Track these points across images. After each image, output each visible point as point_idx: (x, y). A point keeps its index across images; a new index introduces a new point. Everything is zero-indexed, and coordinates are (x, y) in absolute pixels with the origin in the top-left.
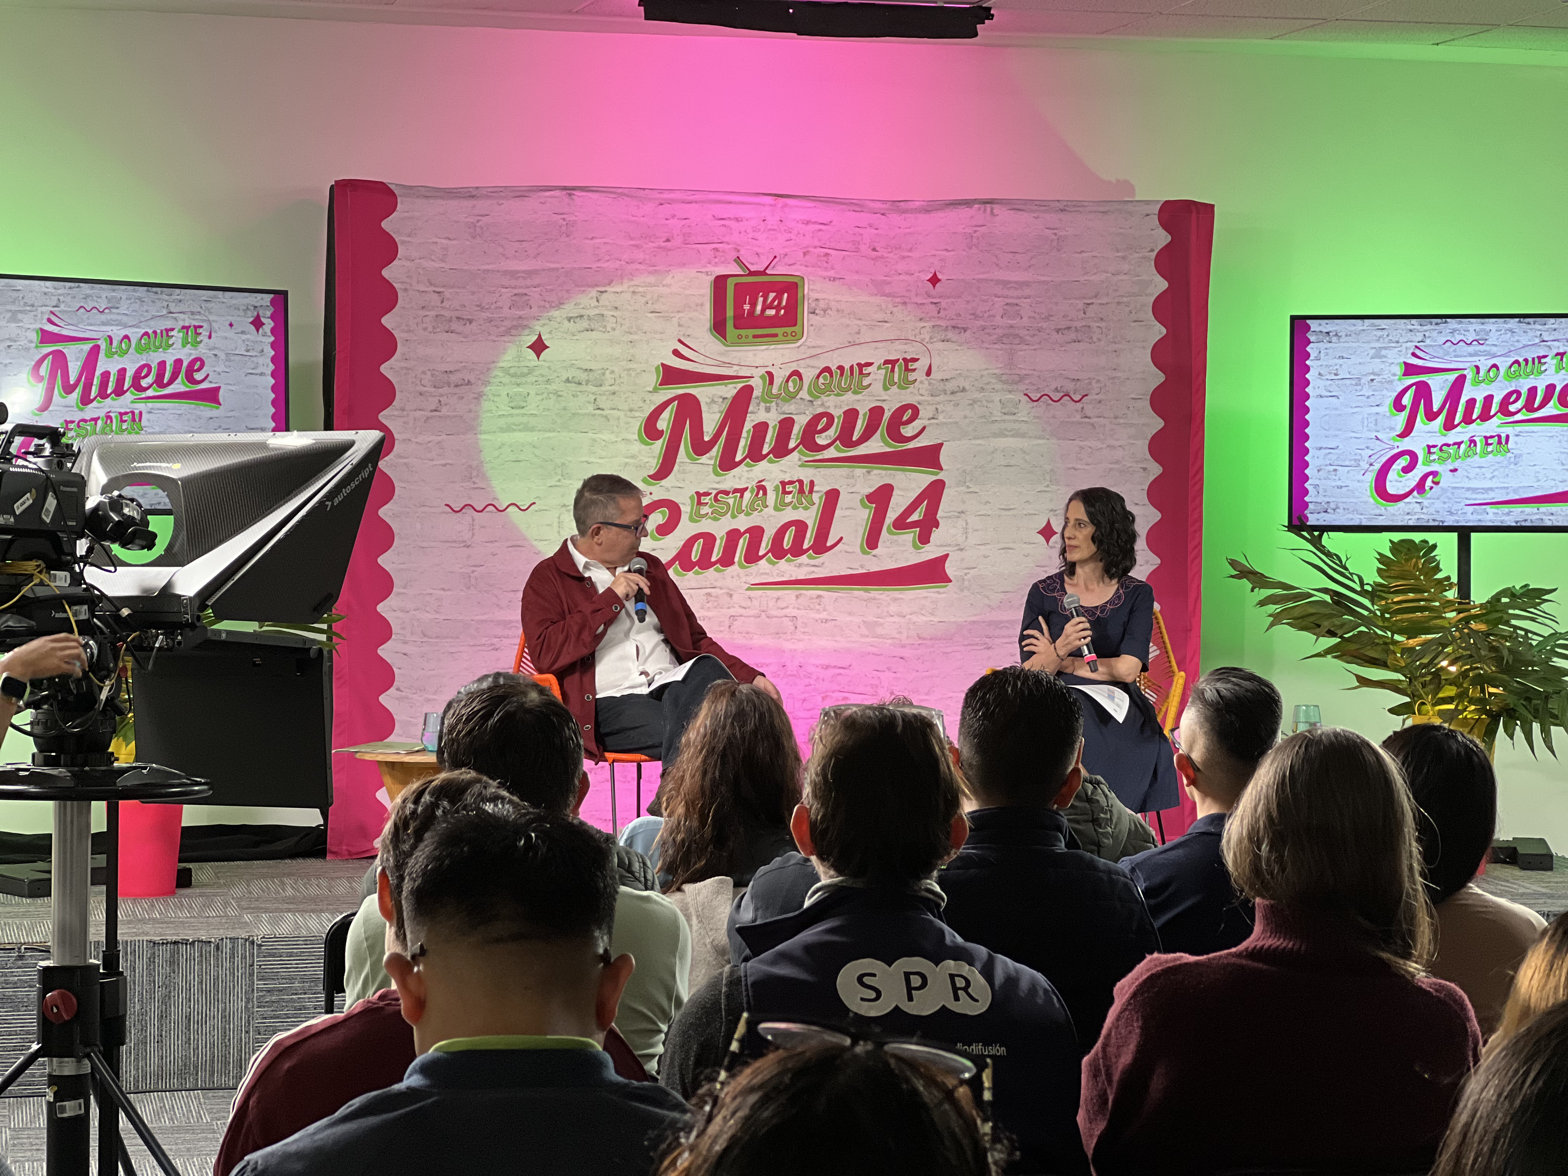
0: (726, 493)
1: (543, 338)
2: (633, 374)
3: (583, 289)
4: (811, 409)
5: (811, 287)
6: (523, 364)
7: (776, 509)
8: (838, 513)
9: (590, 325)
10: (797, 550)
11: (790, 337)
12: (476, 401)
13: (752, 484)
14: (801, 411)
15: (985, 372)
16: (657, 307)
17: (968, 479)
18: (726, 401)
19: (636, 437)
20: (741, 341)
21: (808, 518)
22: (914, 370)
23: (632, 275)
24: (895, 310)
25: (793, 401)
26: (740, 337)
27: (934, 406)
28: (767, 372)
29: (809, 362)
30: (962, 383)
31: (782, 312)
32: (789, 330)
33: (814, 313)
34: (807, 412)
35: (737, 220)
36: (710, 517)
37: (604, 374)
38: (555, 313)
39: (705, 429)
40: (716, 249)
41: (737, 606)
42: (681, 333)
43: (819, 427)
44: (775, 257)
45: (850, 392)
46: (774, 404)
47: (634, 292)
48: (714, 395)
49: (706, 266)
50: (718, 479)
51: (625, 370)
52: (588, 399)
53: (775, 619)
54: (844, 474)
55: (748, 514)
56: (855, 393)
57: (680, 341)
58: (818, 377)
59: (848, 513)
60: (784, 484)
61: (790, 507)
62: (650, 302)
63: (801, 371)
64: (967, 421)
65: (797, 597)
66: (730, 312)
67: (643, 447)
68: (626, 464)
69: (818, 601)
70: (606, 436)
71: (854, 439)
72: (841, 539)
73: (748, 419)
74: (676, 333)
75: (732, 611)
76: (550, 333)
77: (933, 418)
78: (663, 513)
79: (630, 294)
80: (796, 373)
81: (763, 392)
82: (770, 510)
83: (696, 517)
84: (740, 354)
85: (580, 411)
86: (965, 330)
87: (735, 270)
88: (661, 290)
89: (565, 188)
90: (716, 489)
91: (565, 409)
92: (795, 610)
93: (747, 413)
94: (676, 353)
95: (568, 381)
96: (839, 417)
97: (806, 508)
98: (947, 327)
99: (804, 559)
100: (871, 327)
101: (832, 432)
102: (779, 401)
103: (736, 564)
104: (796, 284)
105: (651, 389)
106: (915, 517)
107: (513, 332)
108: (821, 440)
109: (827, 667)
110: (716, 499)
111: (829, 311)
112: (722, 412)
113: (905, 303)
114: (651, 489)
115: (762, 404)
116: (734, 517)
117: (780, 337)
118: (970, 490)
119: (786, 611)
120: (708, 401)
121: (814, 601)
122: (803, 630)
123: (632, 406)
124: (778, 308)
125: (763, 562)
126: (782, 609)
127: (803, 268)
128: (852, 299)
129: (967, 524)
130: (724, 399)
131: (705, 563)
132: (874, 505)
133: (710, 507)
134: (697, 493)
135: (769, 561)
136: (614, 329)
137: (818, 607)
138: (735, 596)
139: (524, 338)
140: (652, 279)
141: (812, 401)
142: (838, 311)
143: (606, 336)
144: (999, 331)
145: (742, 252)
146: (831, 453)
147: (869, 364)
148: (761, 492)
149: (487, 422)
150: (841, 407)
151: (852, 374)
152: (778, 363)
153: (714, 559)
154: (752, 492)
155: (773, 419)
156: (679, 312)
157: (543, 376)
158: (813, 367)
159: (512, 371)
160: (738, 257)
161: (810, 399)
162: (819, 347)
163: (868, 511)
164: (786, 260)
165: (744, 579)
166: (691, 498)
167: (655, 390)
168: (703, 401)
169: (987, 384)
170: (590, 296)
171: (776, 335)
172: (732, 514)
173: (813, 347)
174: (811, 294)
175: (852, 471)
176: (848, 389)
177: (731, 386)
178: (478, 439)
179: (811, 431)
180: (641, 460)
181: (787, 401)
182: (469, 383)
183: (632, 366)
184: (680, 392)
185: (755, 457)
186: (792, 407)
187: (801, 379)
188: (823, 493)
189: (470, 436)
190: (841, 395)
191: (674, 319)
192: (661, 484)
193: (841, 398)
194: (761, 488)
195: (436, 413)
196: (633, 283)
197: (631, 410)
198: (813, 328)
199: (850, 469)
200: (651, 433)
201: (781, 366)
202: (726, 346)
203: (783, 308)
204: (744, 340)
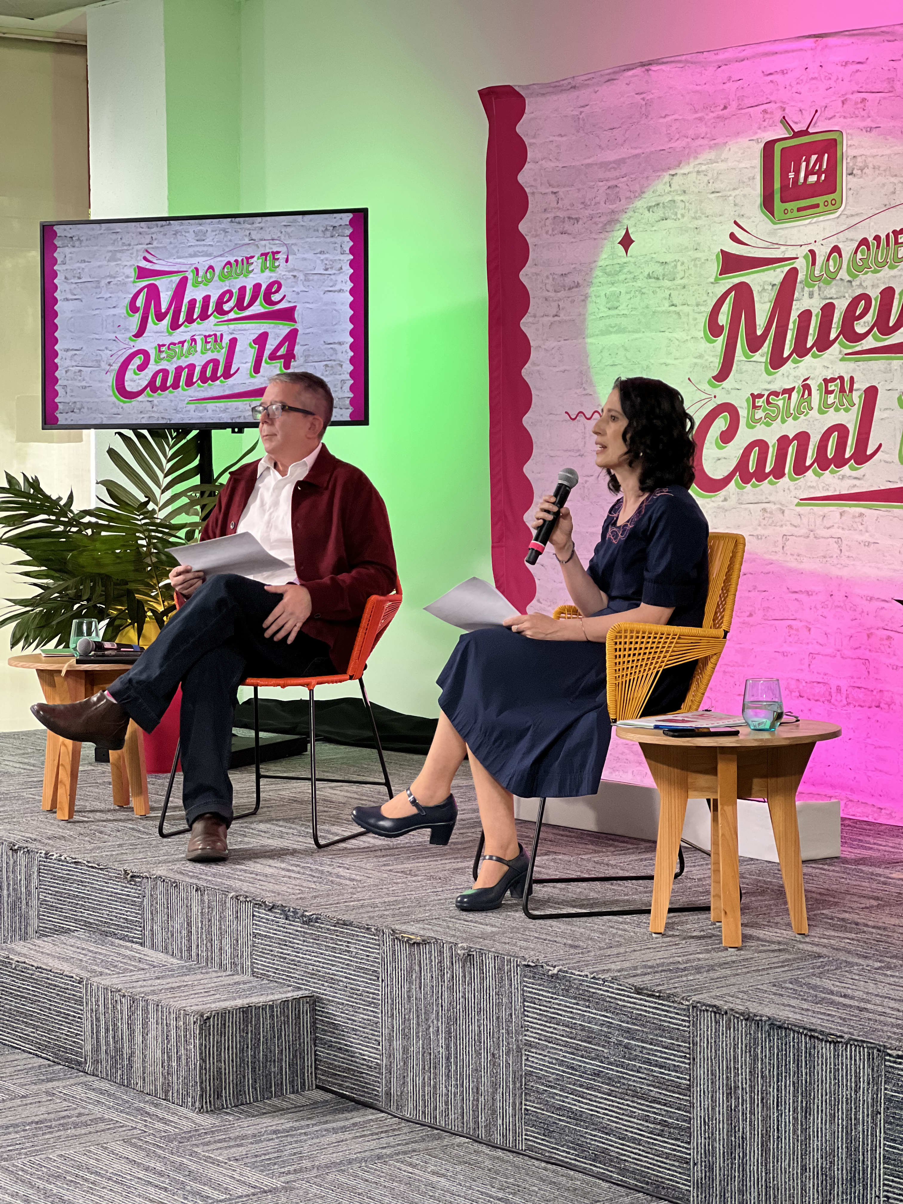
0: (776, 394)
1: (630, 232)
2: (698, 263)
3: (658, 174)
4: (850, 291)
5: (850, 143)
6: (615, 261)
7: (821, 412)
8: (877, 414)
9: (664, 213)
10: (840, 461)
11: (830, 207)
12: (583, 303)
13: (798, 384)
14: (841, 294)
16: (718, 186)
18: (775, 287)
19: (702, 334)
20: (788, 216)
21: (849, 422)
23: (695, 153)
25: (834, 282)
26: (786, 211)
28: (810, 251)
29: (849, 234)
31: (823, 175)
32: (829, 197)
33: (851, 174)
34: (847, 295)
35: (783, 72)
36: (763, 423)
37: (676, 266)
38: (640, 204)
39: (758, 323)
40: (765, 111)
41: (788, 523)
42: (737, 213)
43: (858, 313)
44: (816, 111)
45: (886, 267)
46: (816, 287)
47: (698, 172)
48: (764, 282)
49: (756, 133)
50: (770, 378)
51: (692, 260)
52: (663, 295)
53: (822, 540)
54: (882, 367)
55: (796, 418)
56: (892, 267)
57: (735, 223)
58: (856, 252)
59: (885, 415)
60: (826, 381)
61: (832, 409)
62: (711, 181)
63: (840, 246)
65: (841, 514)
66: (777, 185)
67: (708, 344)
68: (696, 364)
69: (860, 519)
70: (680, 335)
71: (891, 324)
72: (880, 445)
73: (793, 307)
74: (732, 213)
75: (786, 530)
76: (635, 225)
78: (724, 417)
79: (695, 175)
80: (836, 249)
81: (806, 275)
82: (814, 413)
83: (753, 422)
84: (786, 231)
85: (659, 309)
87: (781, 133)
88: (721, 166)
89: (642, 65)
90: (768, 390)
91: (647, 307)
92: (840, 530)
93: (793, 300)
94: (733, 237)
95: (649, 276)
96: (876, 299)
97: (847, 410)
99: (846, 470)
101: (870, 318)
102: (821, 284)
103: (787, 476)
104: (835, 140)
105: (713, 280)
107: (608, 228)
108: (860, 328)
109: (871, 599)
110: (768, 403)
111: (866, 170)
112: (771, 302)
114: (717, 391)
115: (806, 289)
116: (783, 421)
117: (822, 208)
119: (832, 532)
120: (760, 289)
121: (857, 520)
122: (847, 554)
123: (699, 300)
124: (819, 173)
125: (810, 473)
126: (828, 528)
127: (842, 119)
128: (887, 152)
130: (774, 285)
131: (760, 475)
133: (764, 411)
134: (752, 395)
135: (815, 473)
136: (683, 216)
137: (861, 527)
138: (787, 512)
139: (616, 234)
140: (712, 155)
141: (850, 282)
142: (874, 168)
143: (677, 224)
145: (787, 111)
146: (870, 343)
148: (806, 392)
149: (593, 325)
150: (878, 287)
151: (888, 245)
152: (819, 238)
153: (768, 470)
154: (798, 392)
155: (815, 306)
156: (734, 189)
157: (631, 273)
158: (852, 240)
159: (608, 269)
160: (784, 117)
161: (849, 278)
162: (857, 215)
164: (828, 113)
165: (793, 494)
166: (747, 400)
167: (716, 281)
168: (755, 289)
170: (664, 181)
171: (817, 206)
172: (782, 418)
173: (852, 216)
174: (849, 150)
175: (890, 364)
176: (885, 263)
177: (779, 270)
178: (586, 343)
179: (850, 317)
180: (707, 360)
181: (828, 283)
182: (578, 285)
183: (698, 255)
184: (736, 281)
185: (801, 350)
186: (833, 290)
187: (840, 256)
188: (862, 392)
189: (580, 341)
190: (879, 272)
191: (730, 198)
192: (723, 386)
193: (878, 275)
194: (806, 387)
195: (556, 318)
196: (697, 162)
197: (698, 305)
198: (851, 192)
199: (888, 362)
200: (714, 329)
201: (822, 242)
202: (774, 223)
203: (823, 172)
204: (789, 215)
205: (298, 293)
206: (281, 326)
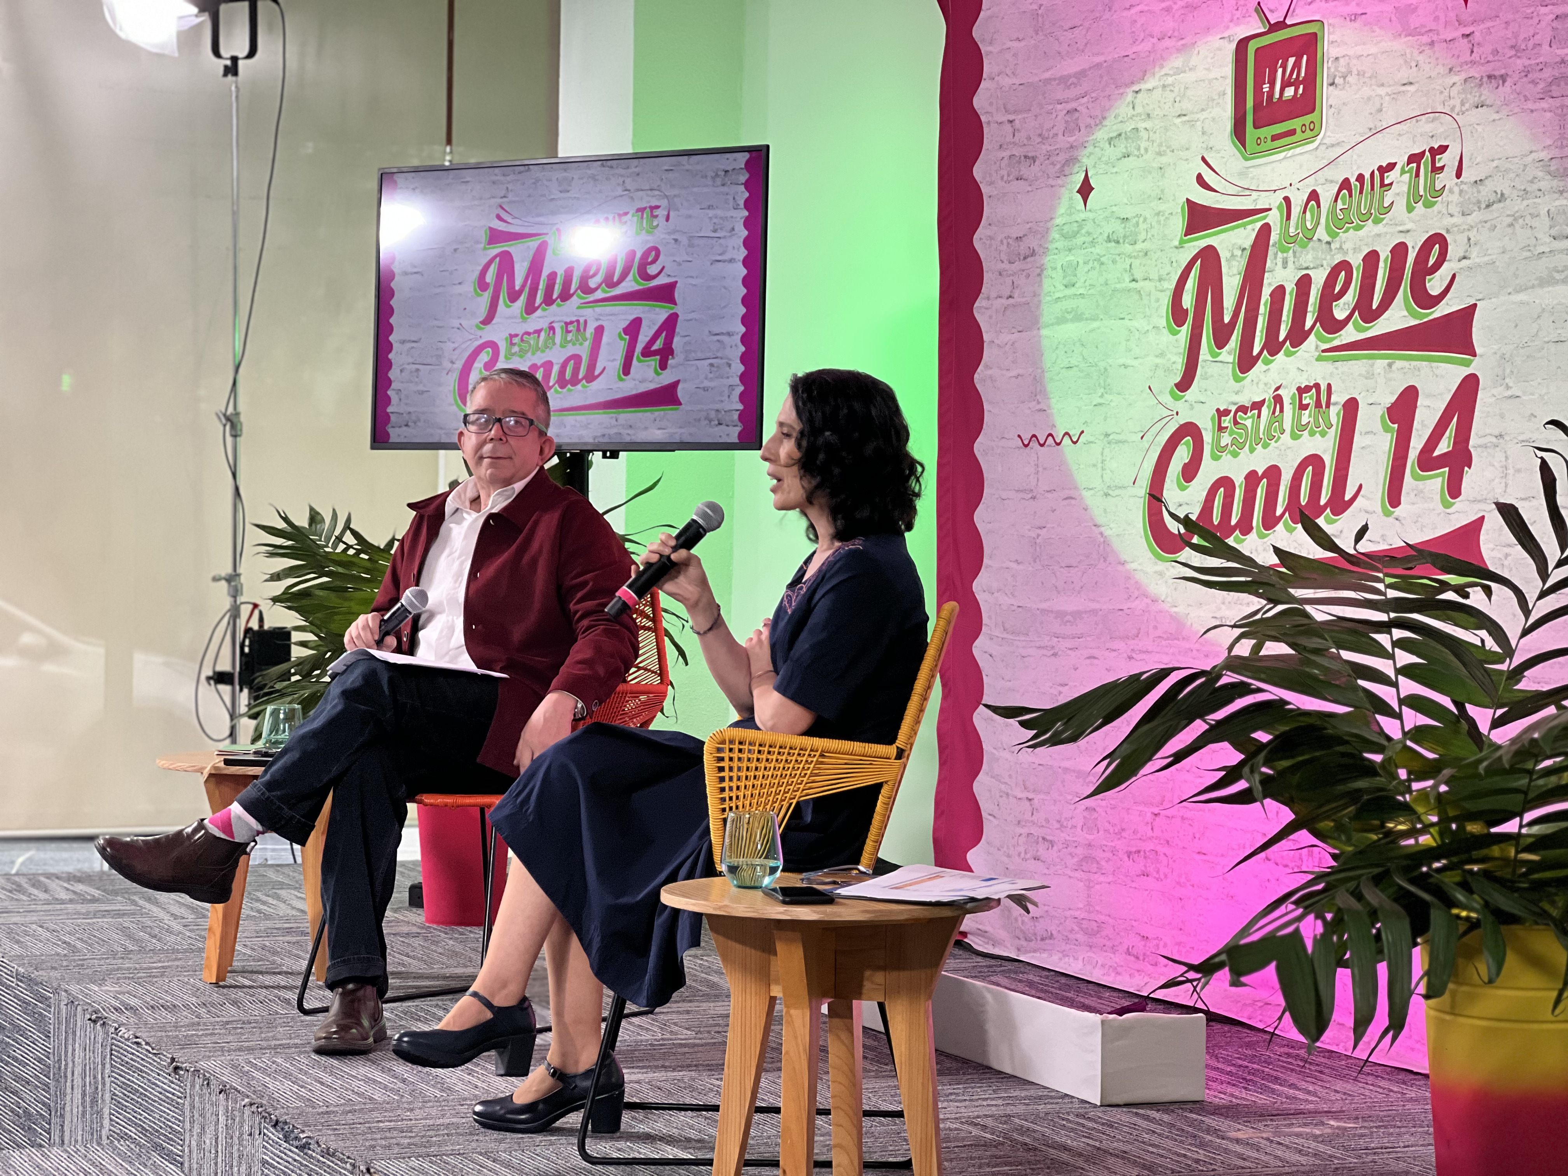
0: (1243, 409)
1: (1089, 175)
2: (1162, 218)
3: (1121, 91)
4: (1329, 257)
5: (1332, 38)
6: (1073, 218)
7: (1294, 436)
8: (1357, 439)
9: (1126, 147)
10: (1314, 509)
11: (1309, 133)
12: (1039, 278)
13: (1268, 395)
14: (1318, 262)
15: (1529, 159)
16: (1185, 106)
17: (1508, 371)
18: (1245, 252)
19: (1164, 323)
20: (1261, 148)
21: (1325, 451)
22: (1442, 168)
23: (1162, 59)
24: (1421, 58)
25: (1311, 244)
26: (1258, 141)
27: (1466, 234)
28: (1285, 198)
29: (1328, 173)
30: (1501, 185)
31: (1301, 89)
32: (1307, 119)
33: (1332, 84)
34: (1325, 263)
36: (1230, 452)
37: (1137, 223)
38: (1100, 135)
39: (1225, 305)
42: (1204, 146)
43: (1337, 289)
45: (1370, 220)
46: (1291, 251)
47: (1164, 87)
48: (1233, 246)
49: (1228, 27)
50: (1237, 386)
51: (1156, 214)
52: (1123, 266)
54: (1364, 370)
55: (1265, 446)
56: (1377, 222)
57: (1203, 159)
58: (1336, 200)
59: (1366, 443)
60: (1302, 391)
61: (1306, 433)
62: (1178, 100)
63: (1319, 190)
64: (1506, 256)
66: (1250, 103)
67: (1171, 337)
68: (1157, 366)
70: (1140, 323)
71: (1375, 305)
72: (1361, 486)
73: (1265, 282)
74: (1200, 145)
76: (1094, 167)
77: (1465, 258)
78: (1187, 444)
79: (1160, 90)
80: (1314, 196)
81: (1280, 234)
82: (1286, 437)
83: (1218, 451)
84: (1259, 170)
85: (1118, 286)
86: (1504, 78)
87: (1255, 26)
88: (1189, 77)
90: (1235, 404)
91: (1106, 283)
93: (1264, 272)
95: (1109, 239)
96: (1358, 269)
97: (1323, 434)
98: (1482, 78)
100: (1395, 96)
101: (1351, 297)
102: (1297, 248)
103: (1254, 530)
104: (1315, 34)
105: (1176, 243)
106: (1444, 447)
107: (1066, 170)
108: (1339, 312)
110: (1236, 423)
111: (1349, 78)
112: (1240, 274)
113: (1432, 43)
114: (1179, 406)
115: (1280, 255)
116: (1252, 450)
117: (1299, 136)
118: (1509, 393)
120: (1228, 255)
123: (1161, 272)
124: (1296, 84)
125: (1280, 527)
127: (1323, 4)
128: (1373, 50)
129: (1507, 458)
130: (1244, 249)
131: (1226, 528)
132: (1396, 426)
133: (1230, 435)
134: (1218, 410)
135: (1286, 526)
136: (1146, 150)
139: (1074, 178)
140: (1177, 61)
141: (1329, 243)
142: (1358, 75)
143: (1140, 162)
144: (1547, 74)
146: (1350, 334)
147: (1391, 166)
148: (1278, 406)
149: (1049, 311)
150: (1360, 251)
151: (1372, 186)
152: (1295, 180)
153: (1233, 520)
154: (1269, 407)
155: (1290, 279)
156: (1203, 110)
157: (1089, 234)
158: (1332, 182)
159: (1065, 229)
160: (1259, 3)
161: (1329, 239)
162: (1338, 144)
163: (1389, 435)
166: (1212, 419)
167: (1181, 245)
168: (1224, 255)
169: (1532, 182)
170: (1127, 101)
171: (1292, 132)
172: (1251, 445)
173: (1333, 146)
174: (1331, 49)
175: (1372, 366)
176: (1368, 215)
177: (1249, 227)
178: (1040, 337)
179: (1329, 296)
180: (1169, 360)
181: (1304, 247)
182: (1033, 253)
183: (1163, 207)
184: (1203, 243)
185: (1273, 346)
186: (1310, 257)
187: (1319, 206)
188: (1340, 407)
189: (1035, 332)
190: (1362, 227)
191: (1198, 123)
192: (1186, 398)
193: (1361, 233)
194: (1278, 399)
195: (1011, 301)
196: (1163, 72)
197: (1160, 280)
198: (1333, 110)
199: (1370, 362)
200: (1178, 315)
201: (1299, 185)
202: (1246, 159)
203: (1302, 82)
204: (1263, 146)
205: (679, 264)
206: (657, 309)
